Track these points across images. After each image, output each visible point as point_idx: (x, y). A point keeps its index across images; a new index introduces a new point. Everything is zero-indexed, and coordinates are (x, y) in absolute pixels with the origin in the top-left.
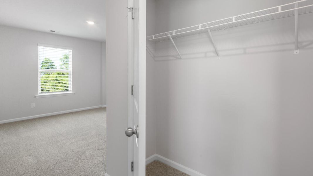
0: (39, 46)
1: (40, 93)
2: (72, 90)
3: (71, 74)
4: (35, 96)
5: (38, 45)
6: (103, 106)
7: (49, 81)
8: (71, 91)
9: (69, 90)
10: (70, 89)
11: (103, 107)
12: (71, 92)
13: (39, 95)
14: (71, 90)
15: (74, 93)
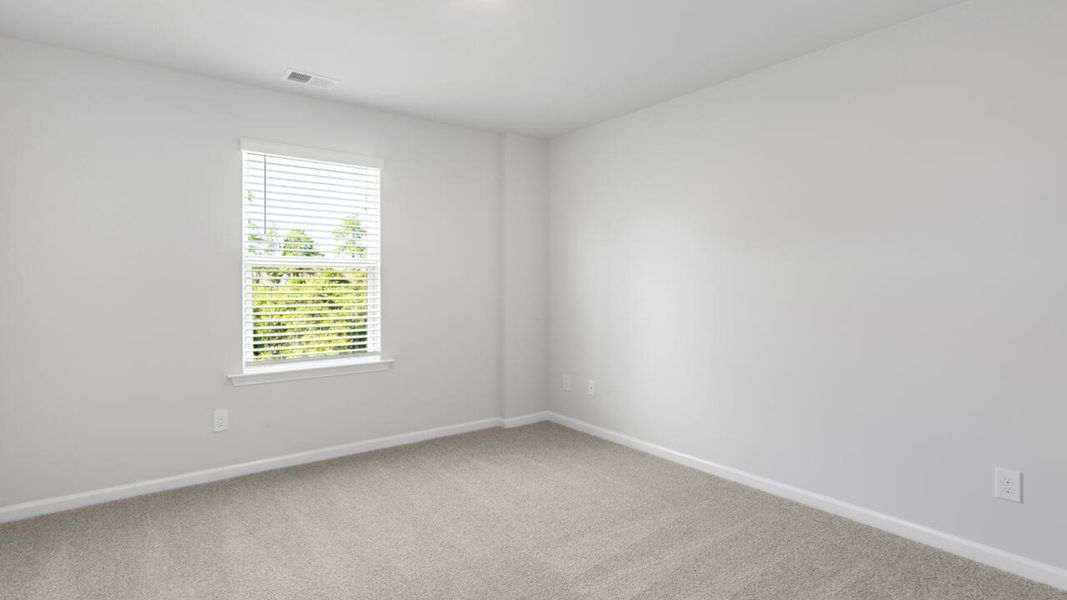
0: (244, 153)
1: (249, 364)
2: (382, 349)
3: (379, 276)
4: (230, 379)
5: (239, 148)
6: (506, 421)
7: (302, 302)
8: (374, 353)
9: (370, 348)
10: (374, 342)
11: (507, 427)
12: (377, 359)
13: (248, 371)
14: (378, 348)
15: (391, 363)
